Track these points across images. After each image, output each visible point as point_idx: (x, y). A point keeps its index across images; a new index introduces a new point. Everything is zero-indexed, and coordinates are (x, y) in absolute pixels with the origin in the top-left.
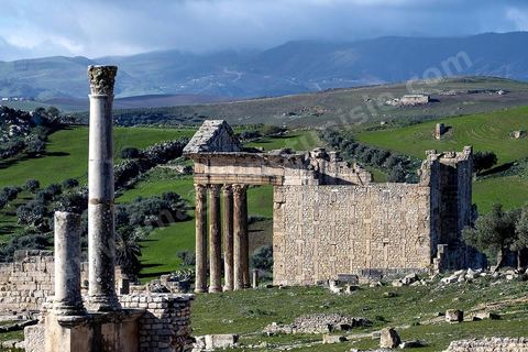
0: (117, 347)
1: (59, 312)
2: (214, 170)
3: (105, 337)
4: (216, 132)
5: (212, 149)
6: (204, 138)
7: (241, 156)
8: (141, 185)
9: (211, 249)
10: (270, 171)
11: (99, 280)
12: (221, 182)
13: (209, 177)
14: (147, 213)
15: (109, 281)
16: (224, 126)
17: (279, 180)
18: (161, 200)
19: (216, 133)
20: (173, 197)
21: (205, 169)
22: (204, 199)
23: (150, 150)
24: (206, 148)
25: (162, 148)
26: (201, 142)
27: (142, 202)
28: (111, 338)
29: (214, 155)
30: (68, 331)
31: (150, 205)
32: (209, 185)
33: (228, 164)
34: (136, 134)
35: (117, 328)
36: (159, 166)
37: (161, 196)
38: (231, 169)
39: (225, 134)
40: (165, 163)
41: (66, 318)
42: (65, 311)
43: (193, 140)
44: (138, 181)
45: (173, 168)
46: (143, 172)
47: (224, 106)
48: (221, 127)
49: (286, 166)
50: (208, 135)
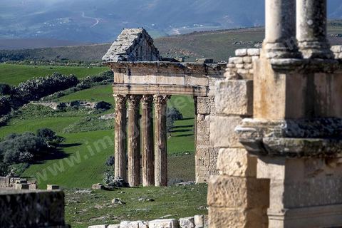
0: (328, 102)
1: (273, 54)
2: (135, 79)
3: (318, 89)
4: (135, 40)
5: (132, 59)
6: (124, 47)
7: (163, 65)
8: (14, 122)
9: (131, 164)
10: (194, 81)
11: (310, 22)
12: (141, 92)
13: (129, 87)
14: (22, 150)
15: (321, 24)
16: (144, 35)
17: (204, 90)
18: (36, 137)
19: (136, 42)
20: (48, 133)
21: (125, 78)
22: (124, 111)
23: (22, 86)
24: (126, 57)
25: (35, 84)
26: (121, 51)
27: (17, 138)
28: (323, 91)
29: (135, 65)
30: (283, 77)
31: (25, 141)
32: (128, 96)
33: (150, 73)
34: (6, 71)
35: (329, 80)
36: (32, 102)
37: (35, 132)
38: (152, 79)
39: (144, 43)
40: (38, 100)
41: (282, 61)
42: (279, 54)
43: (111, 49)
44: (10, 118)
45: (46, 104)
46: (15, 109)
47: (87, 48)
48: (140, 35)
49: (211, 76)
50: (128, 44)
